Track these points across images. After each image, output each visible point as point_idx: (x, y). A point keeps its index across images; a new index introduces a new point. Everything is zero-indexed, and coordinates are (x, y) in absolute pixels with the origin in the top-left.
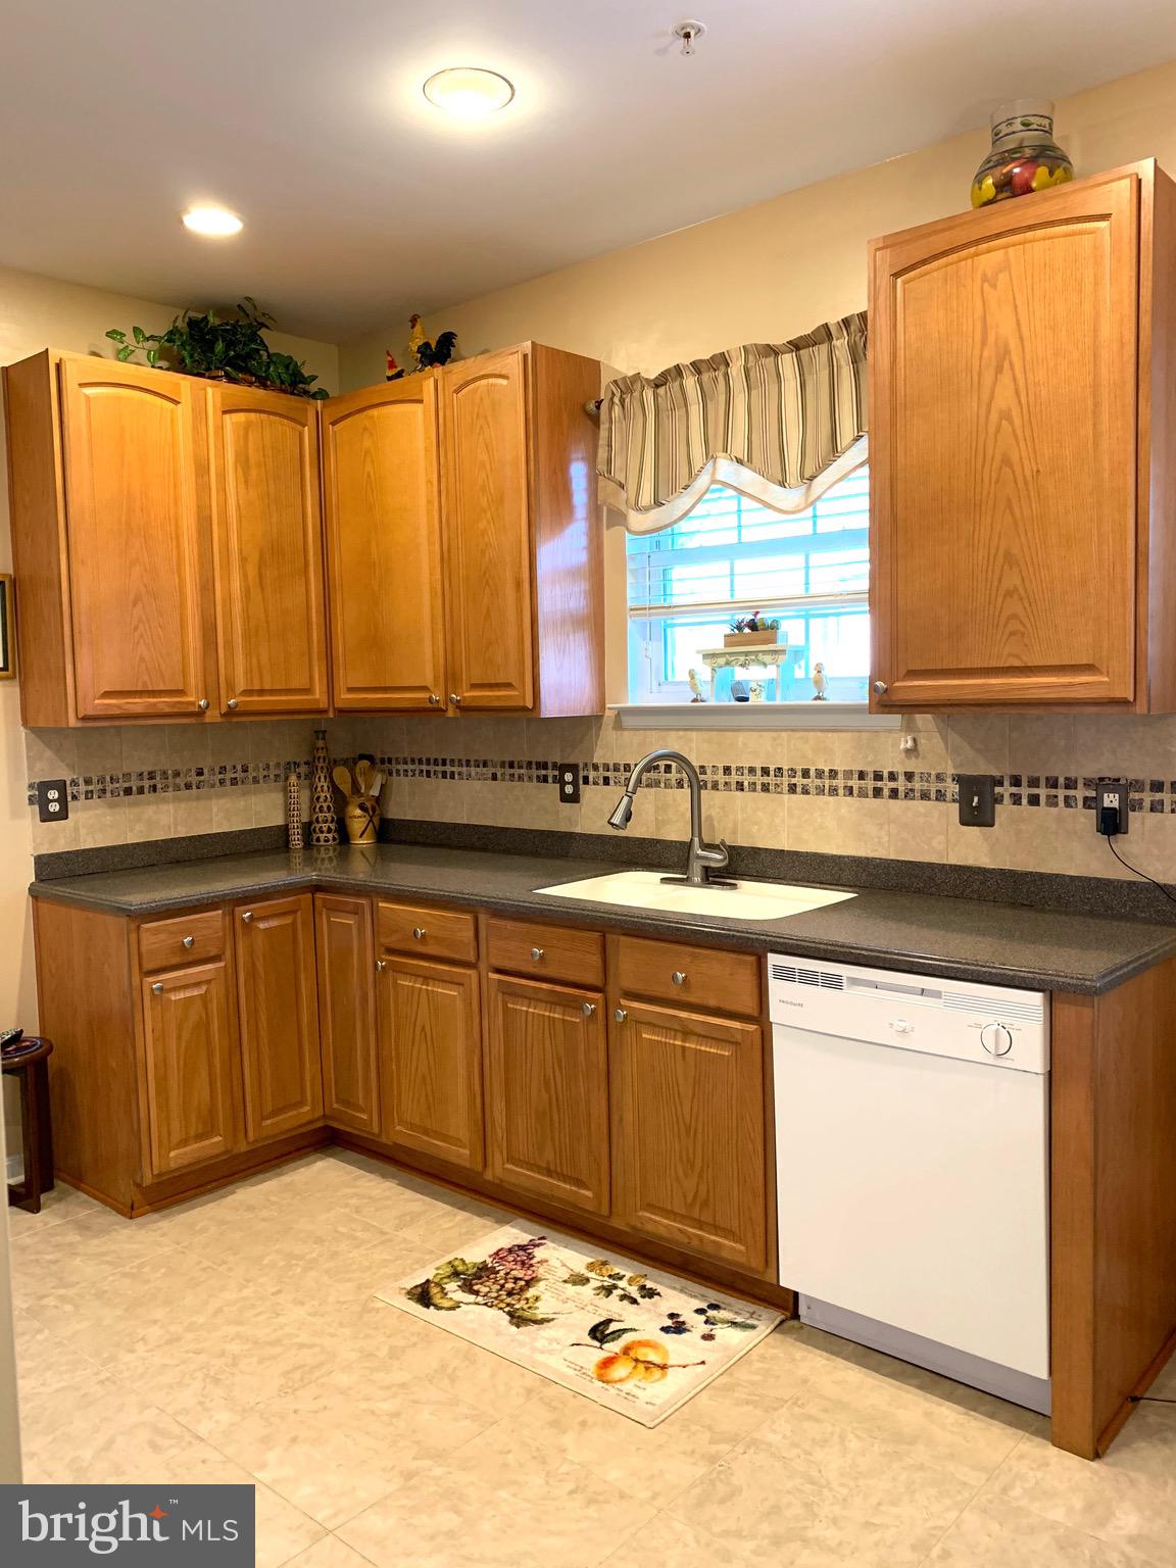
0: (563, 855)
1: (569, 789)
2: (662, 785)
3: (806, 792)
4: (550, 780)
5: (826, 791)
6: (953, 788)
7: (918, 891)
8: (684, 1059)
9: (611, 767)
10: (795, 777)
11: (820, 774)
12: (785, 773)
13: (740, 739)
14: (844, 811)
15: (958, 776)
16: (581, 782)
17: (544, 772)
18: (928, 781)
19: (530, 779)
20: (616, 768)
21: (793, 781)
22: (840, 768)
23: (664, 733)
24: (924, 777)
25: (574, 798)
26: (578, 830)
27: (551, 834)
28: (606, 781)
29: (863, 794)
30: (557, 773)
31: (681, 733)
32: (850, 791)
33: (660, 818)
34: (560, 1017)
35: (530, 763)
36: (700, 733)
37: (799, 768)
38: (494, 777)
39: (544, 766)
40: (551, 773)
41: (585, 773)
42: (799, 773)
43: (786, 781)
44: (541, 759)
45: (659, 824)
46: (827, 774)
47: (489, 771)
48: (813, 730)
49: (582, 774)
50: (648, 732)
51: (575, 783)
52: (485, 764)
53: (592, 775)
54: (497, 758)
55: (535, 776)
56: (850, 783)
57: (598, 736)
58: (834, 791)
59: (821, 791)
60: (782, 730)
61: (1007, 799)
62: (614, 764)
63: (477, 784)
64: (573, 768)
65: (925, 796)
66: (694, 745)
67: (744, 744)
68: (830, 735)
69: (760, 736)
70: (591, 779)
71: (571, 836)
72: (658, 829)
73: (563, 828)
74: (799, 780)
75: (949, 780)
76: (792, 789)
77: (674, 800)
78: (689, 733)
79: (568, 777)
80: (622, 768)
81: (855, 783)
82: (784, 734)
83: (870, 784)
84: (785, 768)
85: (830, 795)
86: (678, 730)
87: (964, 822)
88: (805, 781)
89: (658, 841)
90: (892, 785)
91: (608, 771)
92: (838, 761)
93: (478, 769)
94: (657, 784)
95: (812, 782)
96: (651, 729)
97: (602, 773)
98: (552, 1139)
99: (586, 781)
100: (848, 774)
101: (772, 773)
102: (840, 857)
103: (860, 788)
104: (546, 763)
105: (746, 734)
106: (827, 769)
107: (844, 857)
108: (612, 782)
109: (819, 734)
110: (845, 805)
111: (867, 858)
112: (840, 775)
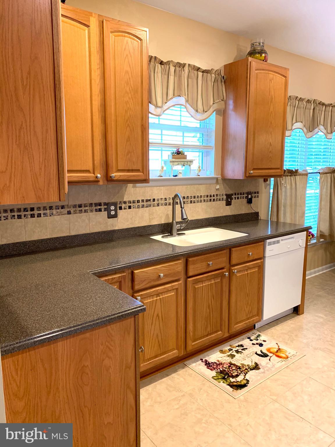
0: (111, 240)
1: (113, 213)
2: (152, 206)
3: (194, 202)
4: (103, 210)
5: (199, 201)
6: (225, 197)
7: (219, 224)
8: (247, 276)
9: (132, 202)
10: (192, 198)
11: (198, 197)
12: (189, 198)
13: (177, 188)
14: (203, 207)
15: (226, 194)
16: (118, 209)
17: (99, 207)
18: (220, 196)
19: (92, 211)
20: (134, 202)
21: (191, 200)
22: (203, 195)
23: (152, 188)
24: (220, 195)
25: (115, 216)
26: (117, 228)
27: (104, 232)
28: (130, 207)
29: (207, 201)
30: (106, 207)
31: (158, 188)
32: (205, 200)
33: (151, 218)
34: (214, 282)
35: (91, 204)
36: (164, 187)
37: (193, 196)
38: (69, 213)
39: (100, 204)
40: (103, 207)
41: (120, 205)
42: (193, 197)
43: (189, 200)
44: (97, 202)
45: (150, 220)
46: (199, 197)
47: (65, 211)
48: (196, 185)
49: (118, 206)
50: (146, 188)
51: (116, 210)
52: (63, 207)
53: (123, 206)
54: (71, 203)
55: (94, 209)
56: (205, 199)
57: (126, 190)
58: (201, 201)
59: (198, 202)
60: (188, 185)
61: (234, 199)
62: (133, 201)
63: (57, 218)
64: (115, 204)
65: (220, 200)
66: (162, 192)
67: (178, 190)
68: (200, 186)
69: (183, 187)
70: (123, 207)
71: (114, 231)
72: (150, 221)
73: (110, 229)
74: (193, 199)
75: (224, 195)
76: (191, 202)
77: (156, 211)
78: (160, 187)
79: (113, 208)
80: (136, 202)
81: (206, 198)
82: (189, 186)
83: (209, 198)
84: (189, 196)
85: (200, 202)
86: (157, 186)
87: (226, 205)
88: (194, 199)
89: (150, 226)
90: (213, 198)
91: (130, 203)
92: (202, 193)
93: (58, 210)
94: (150, 206)
95: (196, 199)
96: (147, 187)
97: (128, 205)
98: (210, 324)
99: (121, 208)
100: (204, 196)
101: (186, 198)
102: (202, 219)
103: (207, 200)
104: (101, 203)
105: (178, 187)
106: (200, 195)
107: (203, 219)
108: (132, 208)
109: (198, 186)
110: (203, 205)
111: (208, 218)
112: (203, 197)
